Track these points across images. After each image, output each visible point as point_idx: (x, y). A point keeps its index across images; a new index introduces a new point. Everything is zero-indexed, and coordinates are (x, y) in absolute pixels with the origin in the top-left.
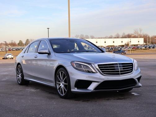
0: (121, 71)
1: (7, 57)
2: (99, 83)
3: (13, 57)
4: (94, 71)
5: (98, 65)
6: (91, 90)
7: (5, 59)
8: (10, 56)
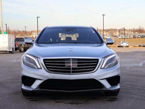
0: (73, 69)
1: (122, 45)
2: (42, 81)
3: (127, 45)
4: (39, 67)
5: (44, 60)
6: (33, 89)
7: (120, 47)
8: (125, 44)
